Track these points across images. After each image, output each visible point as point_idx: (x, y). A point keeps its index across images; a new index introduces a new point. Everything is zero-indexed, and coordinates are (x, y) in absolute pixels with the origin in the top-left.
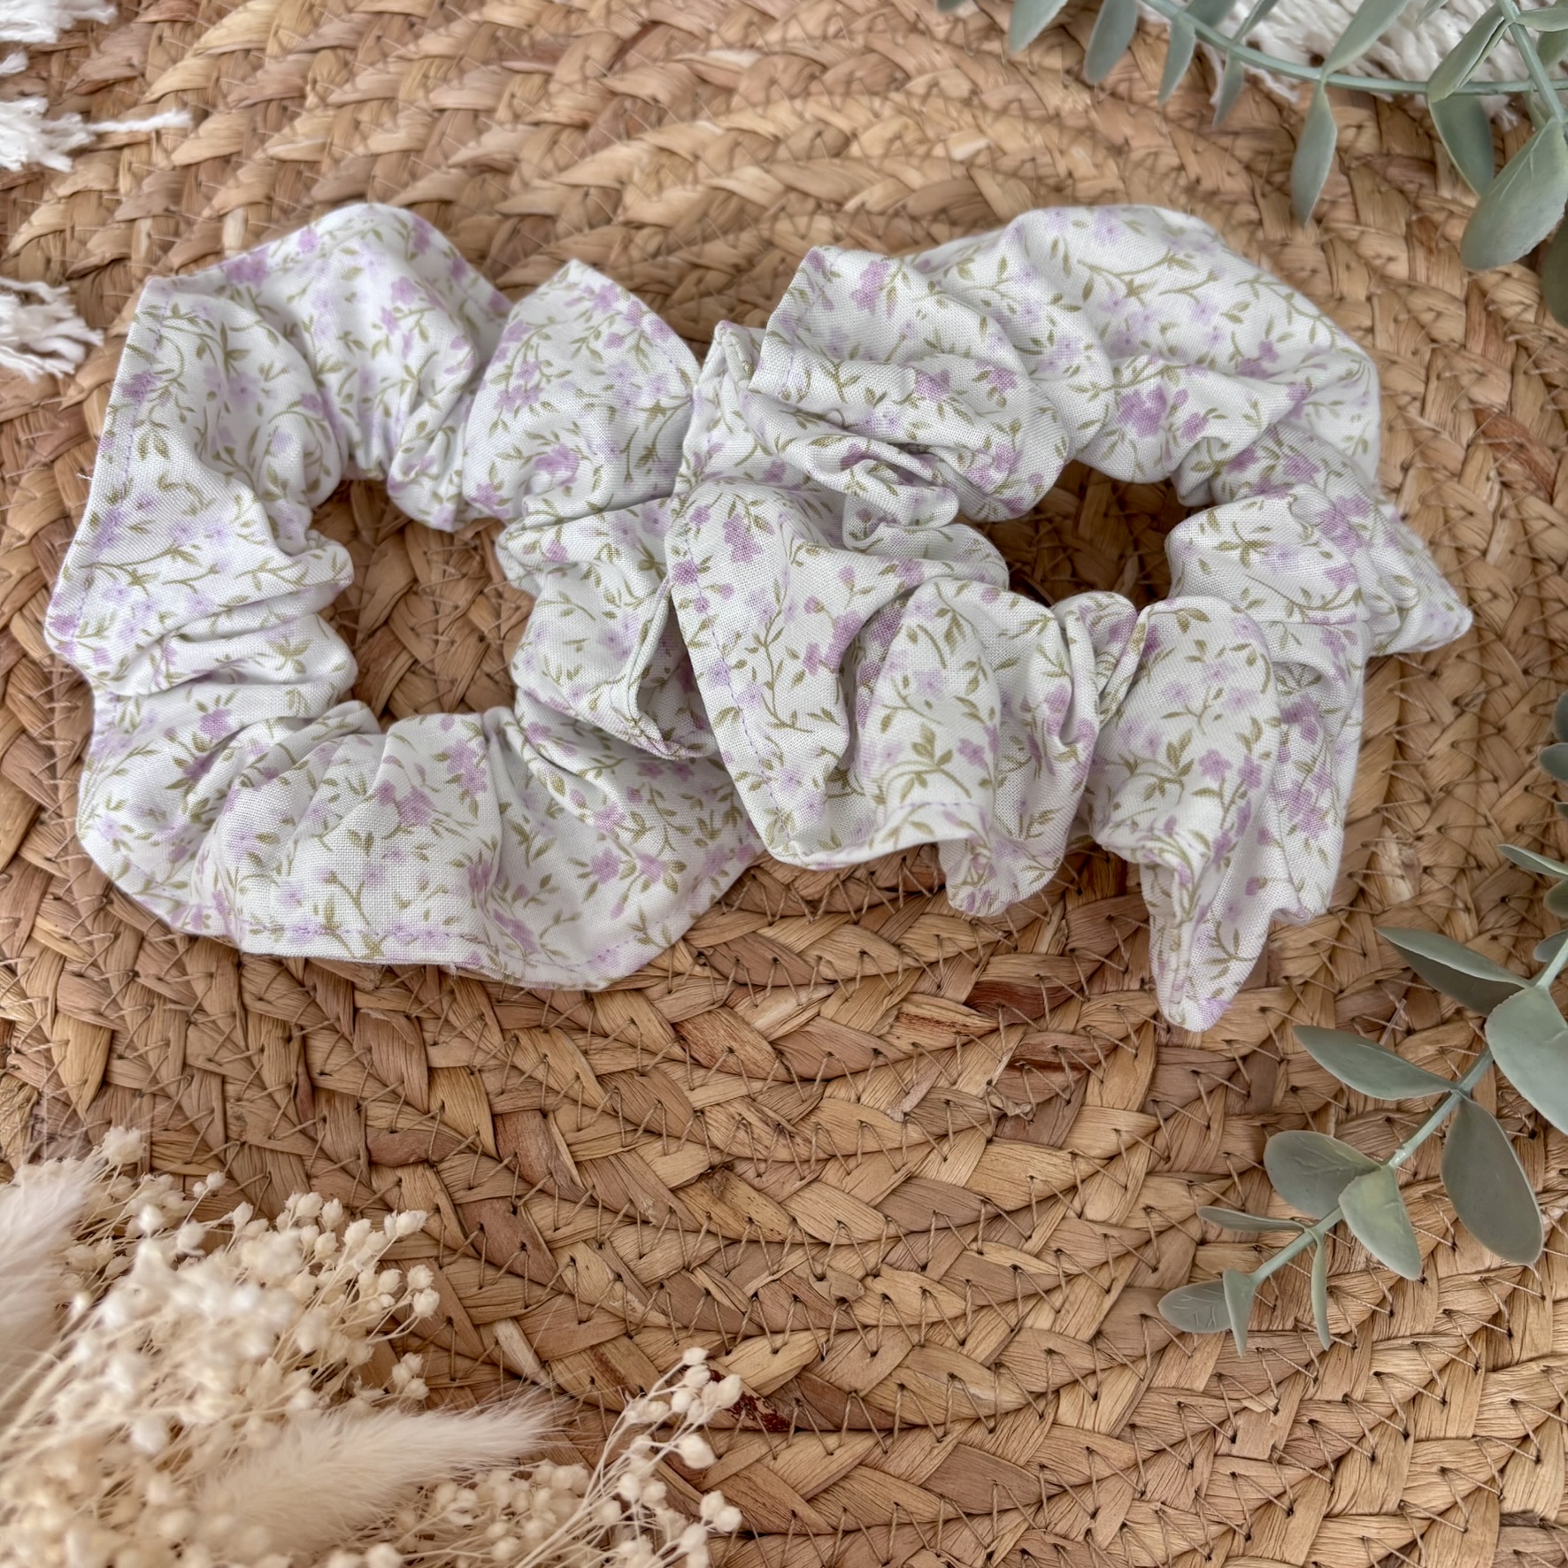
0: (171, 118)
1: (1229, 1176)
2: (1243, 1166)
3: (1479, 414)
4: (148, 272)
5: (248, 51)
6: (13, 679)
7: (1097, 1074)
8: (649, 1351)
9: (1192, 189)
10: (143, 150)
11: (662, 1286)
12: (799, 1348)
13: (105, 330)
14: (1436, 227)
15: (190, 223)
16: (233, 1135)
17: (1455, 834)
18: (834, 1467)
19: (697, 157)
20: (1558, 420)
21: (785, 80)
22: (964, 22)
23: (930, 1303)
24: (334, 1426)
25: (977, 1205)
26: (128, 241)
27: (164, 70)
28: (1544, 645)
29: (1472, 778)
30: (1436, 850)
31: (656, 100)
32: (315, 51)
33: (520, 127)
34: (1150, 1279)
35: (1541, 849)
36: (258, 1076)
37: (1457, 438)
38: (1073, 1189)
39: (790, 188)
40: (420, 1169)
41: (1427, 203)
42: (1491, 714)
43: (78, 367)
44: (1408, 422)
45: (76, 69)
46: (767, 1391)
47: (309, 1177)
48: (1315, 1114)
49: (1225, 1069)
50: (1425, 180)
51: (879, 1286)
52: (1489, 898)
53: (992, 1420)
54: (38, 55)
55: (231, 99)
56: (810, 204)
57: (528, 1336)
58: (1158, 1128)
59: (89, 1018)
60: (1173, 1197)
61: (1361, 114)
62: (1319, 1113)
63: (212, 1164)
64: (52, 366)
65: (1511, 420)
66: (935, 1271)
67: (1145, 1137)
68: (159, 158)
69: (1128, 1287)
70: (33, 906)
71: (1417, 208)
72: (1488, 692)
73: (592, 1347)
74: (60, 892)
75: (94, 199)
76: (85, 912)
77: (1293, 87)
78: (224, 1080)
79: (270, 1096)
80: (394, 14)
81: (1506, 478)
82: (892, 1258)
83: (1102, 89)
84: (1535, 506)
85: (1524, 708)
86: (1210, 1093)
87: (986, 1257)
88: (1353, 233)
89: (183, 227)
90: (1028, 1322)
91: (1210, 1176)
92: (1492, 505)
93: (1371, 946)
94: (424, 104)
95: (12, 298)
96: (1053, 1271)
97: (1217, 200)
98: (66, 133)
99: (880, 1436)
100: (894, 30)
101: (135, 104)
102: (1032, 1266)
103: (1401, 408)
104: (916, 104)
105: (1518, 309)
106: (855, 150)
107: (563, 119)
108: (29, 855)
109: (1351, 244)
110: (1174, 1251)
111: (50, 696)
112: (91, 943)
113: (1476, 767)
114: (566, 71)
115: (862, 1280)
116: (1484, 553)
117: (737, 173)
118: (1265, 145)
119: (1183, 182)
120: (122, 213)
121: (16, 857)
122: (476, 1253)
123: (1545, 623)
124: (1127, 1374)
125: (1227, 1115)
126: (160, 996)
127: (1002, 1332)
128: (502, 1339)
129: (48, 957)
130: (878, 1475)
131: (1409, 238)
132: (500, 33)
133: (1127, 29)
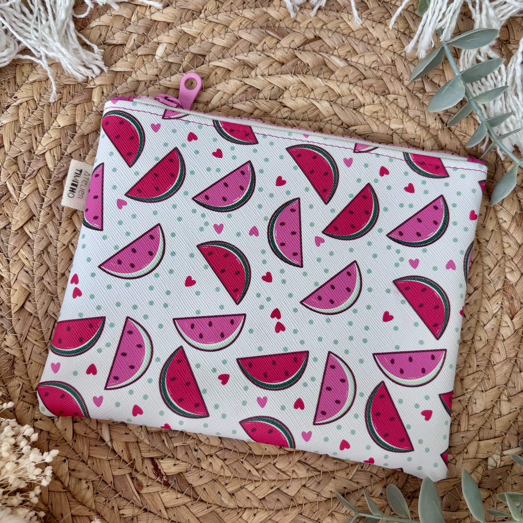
1: (320, 471)
2: (325, 470)
6: (40, 171)
8: (141, 449)
10: (144, 8)
11: (152, 433)
12: (182, 467)
15: (149, 41)
18: (176, 503)
19: (312, 90)
21: (351, 77)
25: (247, 449)
26: (127, 39)
28: (487, 361)
31: (308, 65)
33: (262, 55)
34: (285, 490)
37: (495, 287)
39: (335, 114)
46: (168, 474)
51: (210, 460)
53: (225, 509)
55: (178, 3)
56: (339, 123)
59: (24, 286)
65: (514, 288)
66: (227, 462)
68: (148, 13)
70: (21, 245)
73: (126, 442)
74: (31, 244)
75: (122, 19)
76: (35, 253)
81: (503, 306)
82: (217, 453)
84: (506, 318)
87: (244, 465)
88: (498, 208)
89: (146, 41)
90: (246, 487)
92: (495, 312)
94: (236, 33)
96: (259, 476)
99: (192, 499)
102: (254, 472)
106: (362, 110)
107: (277, 59)
108: (25, 229)
110: (295, 485)
111: (49, 182)
112: (33, 264)
114: (285, 42)
115: (207, 456)
116: (485, 325)
117: (321, 102)
120: (130, 29)
121: (22, 227)
123: (491, 354)
124: (266, 513)
126: (47, 288)
127: (238, 486)
128: (103, 429)
129: (20, 262)
130: (188, 510)
131: (513, 218)
132: (270, 19)
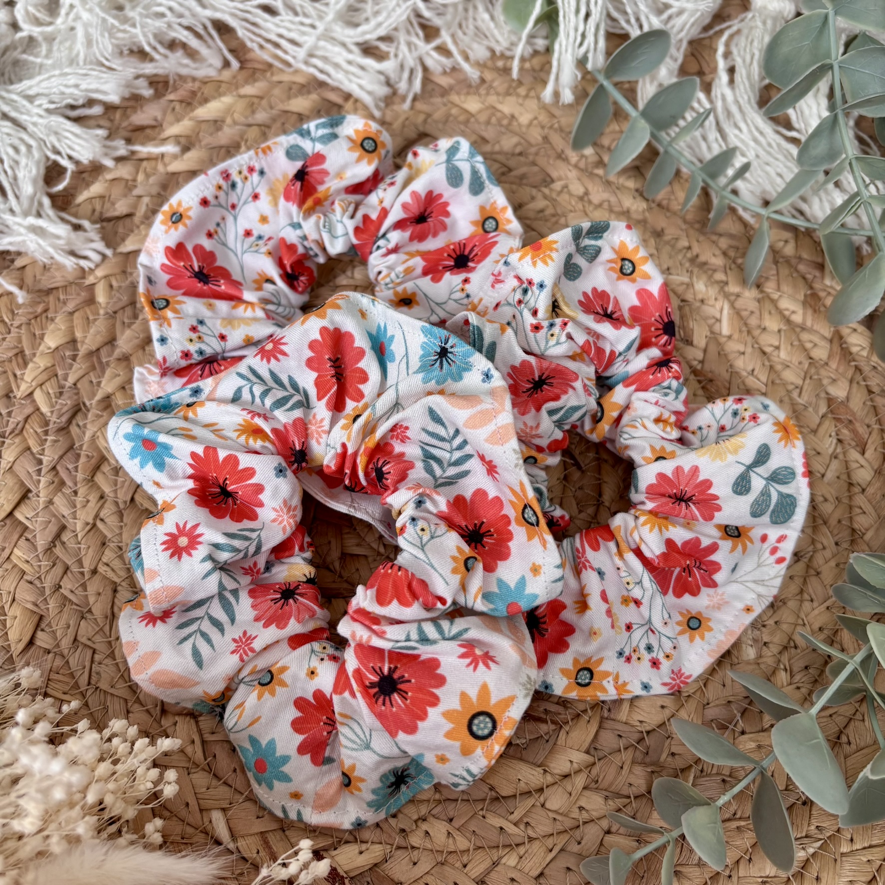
0: (170, 148)
1: (629, 797)
2: (637, 792)
3: (830, 400)
4: (142, 223)
5: (216, 121)
6: (29, 421)
7: (567, 728)
9: (693, 260)
10: (153, 163)
12: (375, 853)
13: (115, 249)
14: (819, 299)
16: (93, 682)
17: (784, 627)
20: (872, 410)
22: (586, 157)
23: (451, 840)
24: (105, 850)
25: (486, 790)
26: (135, 206)
27: (172, 124)
28: (848, 531)
29: (798, 597)
30: (772, 634)
32: (250, 125)
34: (575, 848)
35: (831, 643)
36: (113, 652)
37: (816, 412)
38: (541, 790)
40: (188, 718)
41: (817, 286)
42: (815, 564)
43: (97, 266)
44: (791, 399)
45: (128, 117)
46: (352, 874)
47: (128, 712)
48: (682, 770)
49: (637, 736)
50: (818, 274)
51: (424, 826)
52: (798, 665)
54: (109, 108)
55: (203, 143)
57: (228, 821)
58: (594, 764)
59: (30, 606)
60: (595, 803)
61: (787, 235)
62: (685, 770)
63: (78, 696)
64: (83, 263)
65: (847, 406)
66: (457, 823)
67: (586, 767)
68: (160, 168)
69: (562, 850)
70: (14, 541)
71: (811, 288)
72: (814, 552)
73: (261, 833)
74: (30, 537)
75: (123, 183)
76: (40, 549)
77: (753, 216)
78: (94, 652)
79: (117, 664)
80: (293, 113)
81: (840, 437)
82: (433, 812)
83: (653, 201)
84: (854, 455)
85: (833, 563)
86: (626, 749)
87: (488, 821)
88: (775, 296)
90: (503, 861)
91: (619, 795)
92: (831, 450)
93: (728, 682)
95: (69, 227)
96: (522, 834)
97: (706, 267)
98: (115, 148)
100: (549, 156)
101: (154, 139)
102: (511, 829)
103: (789, 392)
104: (554, 195)
105: (858, 348)
108: (18, 515)
109: (774, 302)
110: (592, 834)
111: (46, 433)
112: (40, 566)
113: (801, 592)
115: (416, 821)
116: (823, 476)
118: (734, 243)
119: (689, 255)
120: (136, 192)
121: (10, 514)
122: (209, 769)
123: (851, 518)
125: (634, 762)
126: (70, 600)
127: (487, 863)
128: (214, 820)
129: (16, 570)
131: (805, 303)
133: (671, 173)
